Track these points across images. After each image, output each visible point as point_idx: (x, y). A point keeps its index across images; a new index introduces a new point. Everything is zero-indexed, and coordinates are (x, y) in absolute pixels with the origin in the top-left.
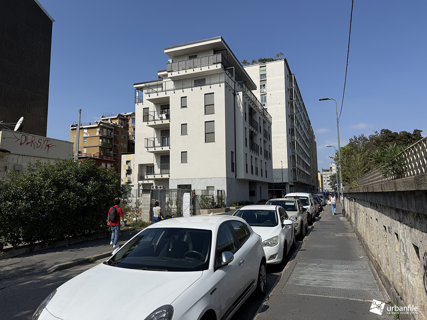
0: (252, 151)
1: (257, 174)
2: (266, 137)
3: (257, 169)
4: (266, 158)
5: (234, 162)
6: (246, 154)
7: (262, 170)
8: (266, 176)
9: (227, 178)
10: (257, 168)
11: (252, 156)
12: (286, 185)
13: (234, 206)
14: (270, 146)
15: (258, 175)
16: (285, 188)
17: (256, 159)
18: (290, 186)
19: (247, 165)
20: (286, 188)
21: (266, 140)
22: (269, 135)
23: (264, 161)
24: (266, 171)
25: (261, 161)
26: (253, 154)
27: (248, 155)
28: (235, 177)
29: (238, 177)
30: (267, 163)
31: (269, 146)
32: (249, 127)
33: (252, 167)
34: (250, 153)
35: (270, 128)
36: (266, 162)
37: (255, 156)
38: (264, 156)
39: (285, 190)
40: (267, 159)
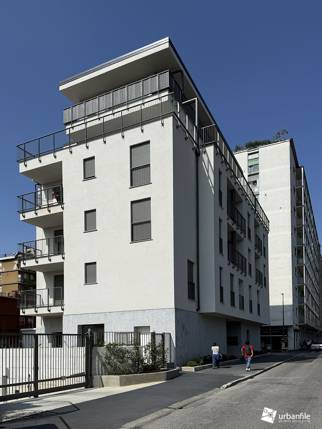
0: (232, 265)
1: (242, 307)
2: (260, 250)
3: (242, 299)
4: (258, 284)
5: (195, 281)
6: (221, 268)
7: (251, 302)
8: (259, 313)
9: (176, 309)
10: (243, 297)
11: (232, 275)
12: (288, 329)
13: (193, 366)
14: (266, 266)
15: (243, 309)
16: (286, 334)
17: (241, 281)
18: (295, 330)
19: (221, 288)
20: (289, 333)
21: (259, 254)
22: (264, 248)
23: (255, 287)
24: (259, 305)
25: (250, 286)
26: (234, 271)
27: (224, 271)
28: (198, 310)
29: (204, 310)
30: (260, 293)
31: (264, 266)
32: (226, 221)
33: (232, 294)
34: (228, 269)
35: (265, 236)
36: (258, 291)
37: (238, 276)
38: (255, 280)
39: (287, 336)
40: (261, 286)
